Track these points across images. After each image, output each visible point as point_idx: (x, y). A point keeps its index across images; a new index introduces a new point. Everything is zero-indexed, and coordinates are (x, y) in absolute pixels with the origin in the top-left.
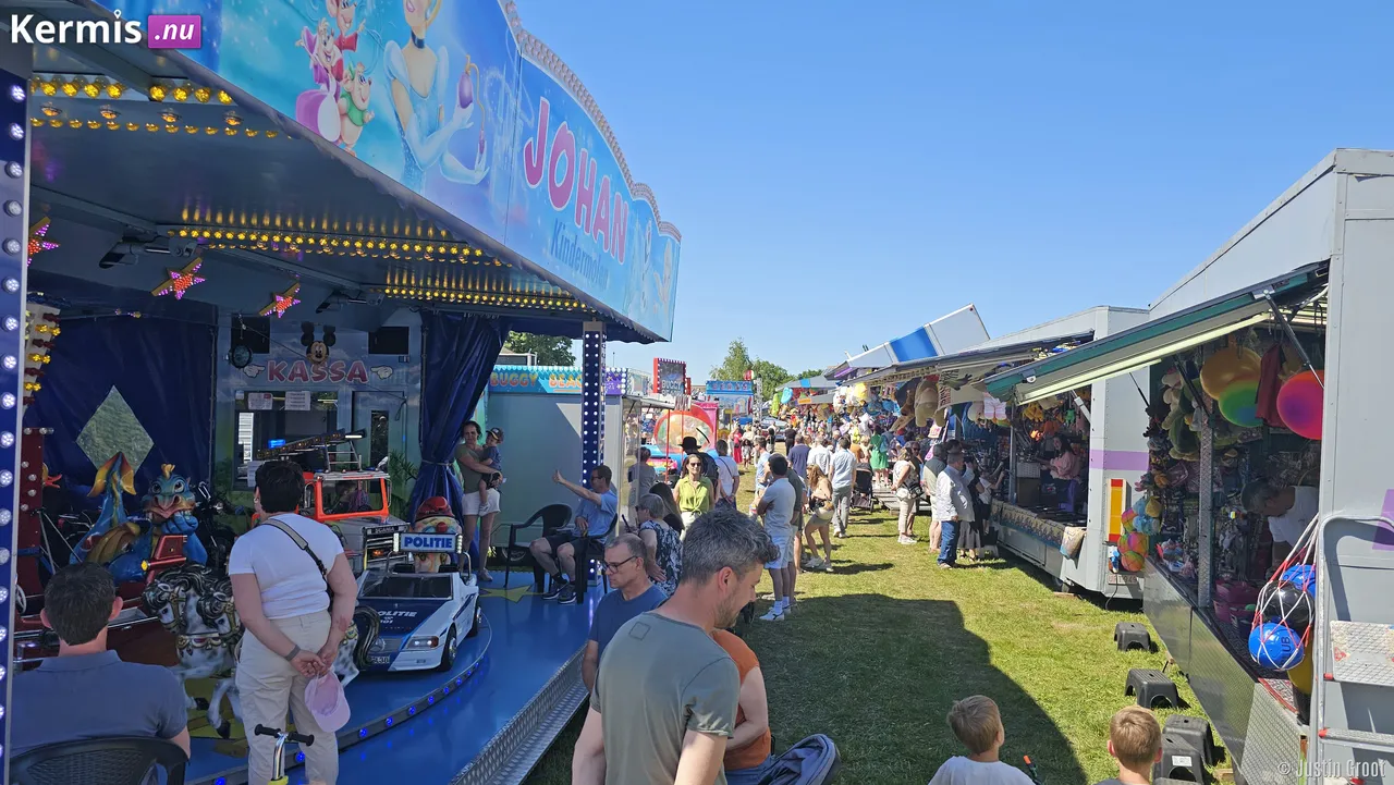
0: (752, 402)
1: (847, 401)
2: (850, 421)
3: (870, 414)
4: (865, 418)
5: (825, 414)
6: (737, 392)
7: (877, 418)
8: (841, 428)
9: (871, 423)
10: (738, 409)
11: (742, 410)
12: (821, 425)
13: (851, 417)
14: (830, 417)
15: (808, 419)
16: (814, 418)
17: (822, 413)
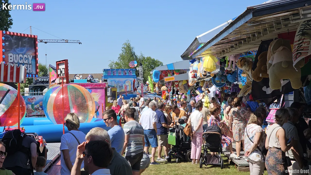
0: (136, 83)
1: (198, 75)
2: (202, 92)
3: (217, 85)
4: (213, 89)
5: (185, 88)
6: (125, 76)
7: (222, 88)
8: (196, 98)
9: (218, 92)
10: (126, 87)
11: (129, 89)
12: (183, 97)
13: (203, 89)
14: (189, 91)
15: (173, 93)
16: (177, 91)
17: (182, 88)
